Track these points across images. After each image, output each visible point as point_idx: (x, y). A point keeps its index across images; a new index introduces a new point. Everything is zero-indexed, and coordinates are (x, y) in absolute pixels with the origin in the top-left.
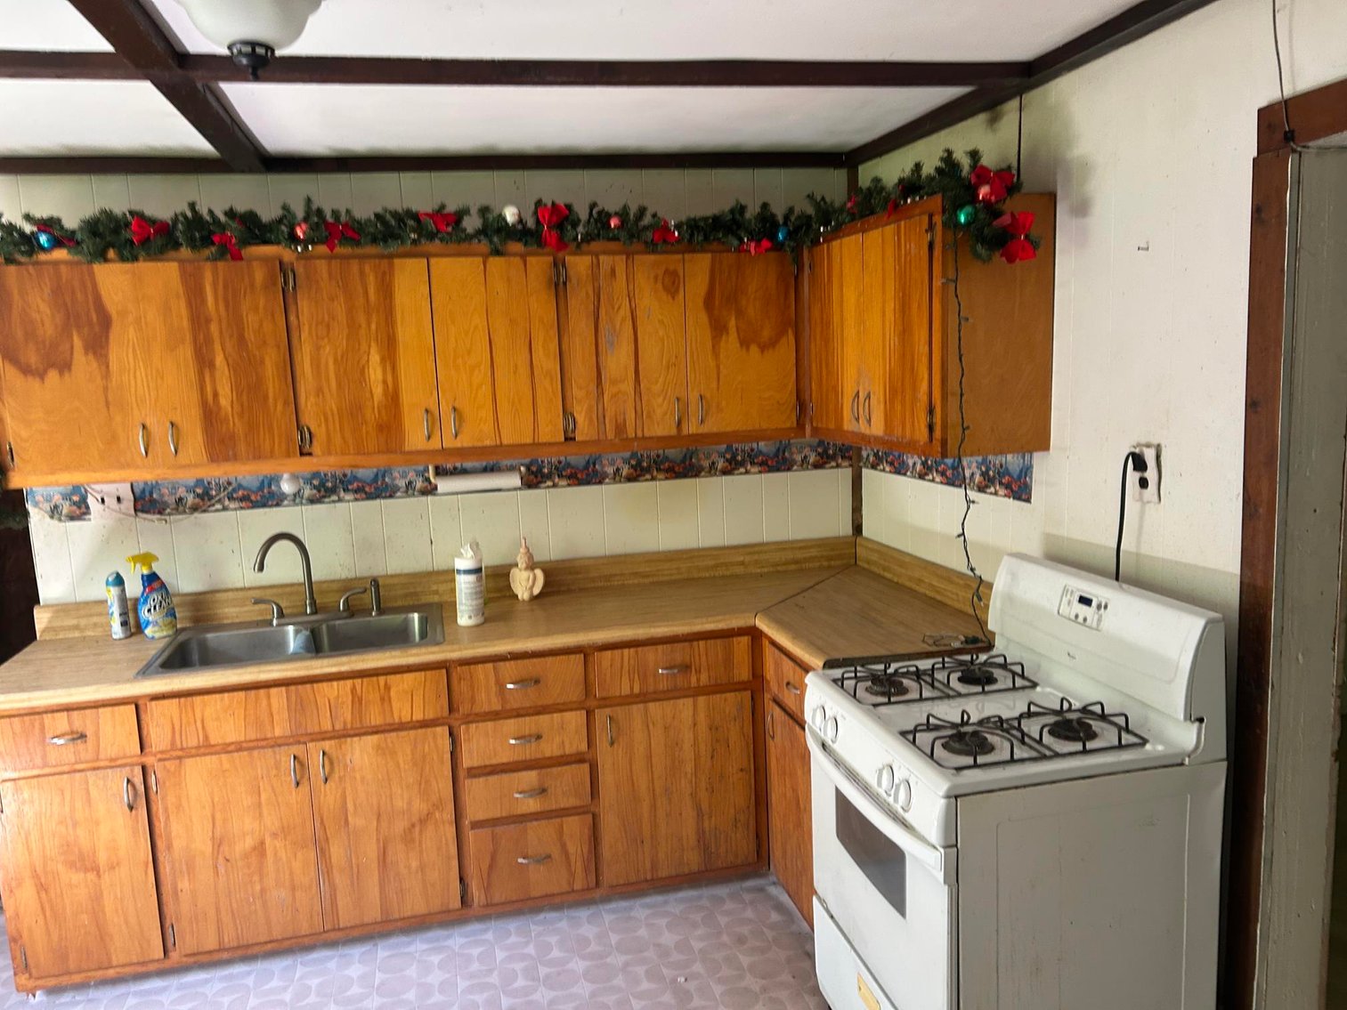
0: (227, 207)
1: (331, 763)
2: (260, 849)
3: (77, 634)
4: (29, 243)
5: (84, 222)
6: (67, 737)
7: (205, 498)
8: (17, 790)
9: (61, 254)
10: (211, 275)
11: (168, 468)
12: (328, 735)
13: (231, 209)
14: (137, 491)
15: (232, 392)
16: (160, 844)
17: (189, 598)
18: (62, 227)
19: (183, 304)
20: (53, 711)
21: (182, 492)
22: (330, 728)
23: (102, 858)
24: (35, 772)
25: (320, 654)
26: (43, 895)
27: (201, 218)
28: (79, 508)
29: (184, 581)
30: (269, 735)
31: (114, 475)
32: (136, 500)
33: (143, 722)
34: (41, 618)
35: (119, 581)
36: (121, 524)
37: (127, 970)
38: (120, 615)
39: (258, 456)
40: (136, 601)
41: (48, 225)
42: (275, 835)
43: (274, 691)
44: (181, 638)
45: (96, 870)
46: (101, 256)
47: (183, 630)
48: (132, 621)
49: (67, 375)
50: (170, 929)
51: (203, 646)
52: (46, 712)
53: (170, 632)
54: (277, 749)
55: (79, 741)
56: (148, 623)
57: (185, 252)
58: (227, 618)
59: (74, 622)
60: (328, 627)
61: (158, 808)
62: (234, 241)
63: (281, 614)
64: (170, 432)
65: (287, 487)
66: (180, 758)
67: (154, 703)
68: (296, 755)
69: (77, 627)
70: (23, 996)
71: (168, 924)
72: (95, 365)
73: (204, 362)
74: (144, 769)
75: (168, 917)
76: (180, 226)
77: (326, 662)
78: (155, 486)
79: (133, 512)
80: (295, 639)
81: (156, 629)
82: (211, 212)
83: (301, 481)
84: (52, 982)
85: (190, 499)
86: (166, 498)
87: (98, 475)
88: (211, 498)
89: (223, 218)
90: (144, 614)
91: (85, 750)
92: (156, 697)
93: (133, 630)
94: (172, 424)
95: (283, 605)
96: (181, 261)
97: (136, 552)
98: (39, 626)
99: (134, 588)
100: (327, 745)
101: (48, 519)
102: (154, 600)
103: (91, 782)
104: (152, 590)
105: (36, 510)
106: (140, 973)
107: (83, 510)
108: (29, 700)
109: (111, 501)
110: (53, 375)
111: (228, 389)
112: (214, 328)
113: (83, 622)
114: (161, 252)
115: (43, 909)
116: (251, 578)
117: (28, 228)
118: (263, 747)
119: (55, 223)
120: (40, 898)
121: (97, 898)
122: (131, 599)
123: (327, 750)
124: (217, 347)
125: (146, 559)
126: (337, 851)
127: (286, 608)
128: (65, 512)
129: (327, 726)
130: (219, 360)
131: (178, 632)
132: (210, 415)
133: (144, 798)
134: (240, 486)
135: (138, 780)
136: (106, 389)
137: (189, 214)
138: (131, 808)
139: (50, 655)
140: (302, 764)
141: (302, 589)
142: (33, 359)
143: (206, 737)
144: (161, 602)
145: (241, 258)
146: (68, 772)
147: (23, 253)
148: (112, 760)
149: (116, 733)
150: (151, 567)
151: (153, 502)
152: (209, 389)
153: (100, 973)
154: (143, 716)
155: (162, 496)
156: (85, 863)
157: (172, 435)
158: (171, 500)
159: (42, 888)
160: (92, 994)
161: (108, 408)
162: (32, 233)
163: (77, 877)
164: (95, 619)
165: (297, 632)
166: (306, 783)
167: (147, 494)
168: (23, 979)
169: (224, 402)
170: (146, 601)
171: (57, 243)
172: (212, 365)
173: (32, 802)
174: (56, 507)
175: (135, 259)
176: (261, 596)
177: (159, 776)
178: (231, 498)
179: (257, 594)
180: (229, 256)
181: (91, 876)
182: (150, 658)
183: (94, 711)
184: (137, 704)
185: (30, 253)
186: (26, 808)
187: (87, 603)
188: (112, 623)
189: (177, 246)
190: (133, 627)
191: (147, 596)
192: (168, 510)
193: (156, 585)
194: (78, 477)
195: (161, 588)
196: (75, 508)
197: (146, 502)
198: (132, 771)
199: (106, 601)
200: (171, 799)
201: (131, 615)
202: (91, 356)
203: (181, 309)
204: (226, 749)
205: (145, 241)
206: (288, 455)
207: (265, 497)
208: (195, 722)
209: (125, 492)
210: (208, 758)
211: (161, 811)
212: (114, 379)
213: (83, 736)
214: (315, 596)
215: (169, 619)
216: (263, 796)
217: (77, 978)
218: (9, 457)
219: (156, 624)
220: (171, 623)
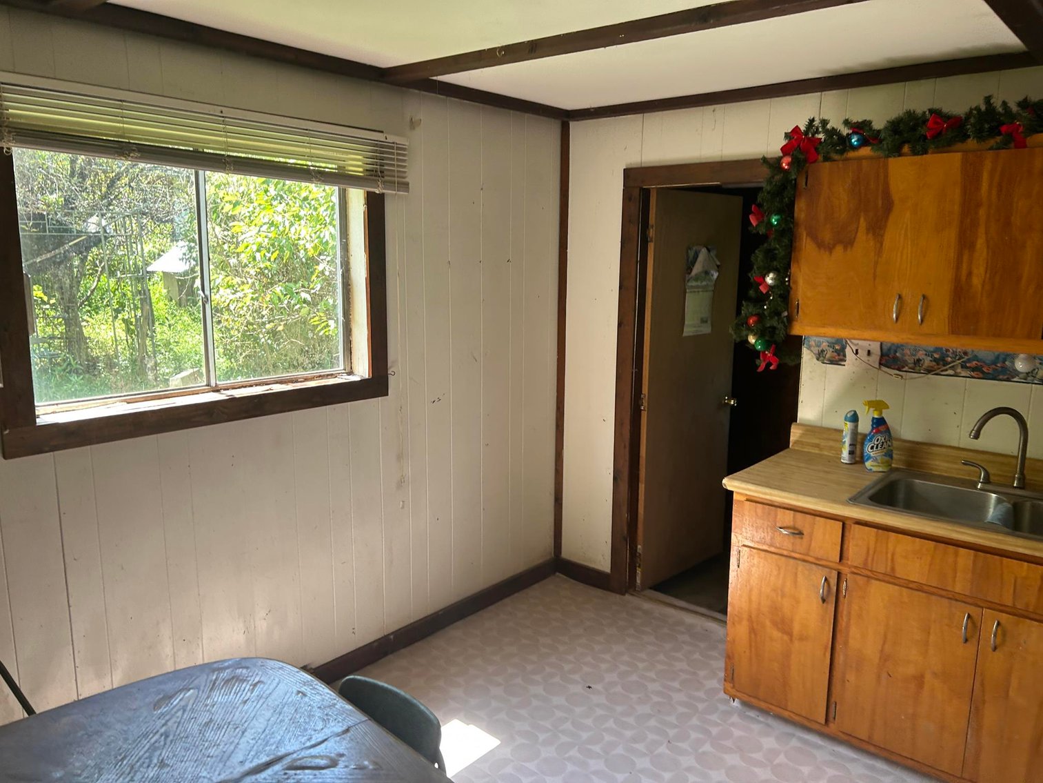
0: (1021, 98)
1: (1004, 634)
2: (919, 680)
3: (816, 451)
4: (844, 141)
5: (890, 122)
6: (790, 531)
7: (940, 363)
8: (751, 555)
9: (866, 151)
10: (991, 163)
11: (912, 334)
12: (1007, 609)
13: (1025, 100)
14: (885, 348)
15: (986, 272)
16: (839, 638)
17: (907, 444)
18: (871, 128)
19: (958, 191)
20: (784, 508)
21: (921, 355)
22: (1010, 604)
23: (796, 627)
24: (765, 547)
25: (1018, 533)
26: (753, 636)
27: (994, 109)
28: (839, 355)
29: (907, 429)
30: (949, 589)
31: (867, 334)
32: (882, 355)
33: (846, 538)
34: (795, 433)
35: (855, 418)
36: (867, 372)
37: (797, 718)
38: (850, 445)
39: (997, 334)
40: (865, 436)
41: (861, 128)
42: (935, 674)
43: (962, 551)
44: (894, 476)
45: (790, 634)
46: (897, 151)
47: (897, 469)
48: (858, 452)
49: (849, 250)
50: (834, 706)
51: (910, 489)
52: (780, 507)
53: (885, 470)
54: (954, 602)
55: (797, 536)
56: (869, 458)
57: (972, 143)
58: (936, 470)
59: (817, 441)
60: (1033, 506)
61: (844, 609)
62: (1021, 129)
63: (987, 481)
64: (921, 303)
65: (1020, 366)
66: (868, 577)
67: (857, 526)
68: (971, 614)
69: (817, 446)
70: (727, 697)
71: (833, 700)
72: (872, 243)
73: (965, 243)
74: (839, 574)
75: (834, 696)
76: (972, 120)
77: (1020, 542)
78: (898, 347)
79: (877, 366)
80: (994, 509)
81: (875, 464)
82: (1004, 103)
83: (1038, 361)
84: (746, 698)
85: (927, 362)
86: (907, 358)
87: (855, 333)
88: (946, 364)
89: (1014, 108)
90: (867, 449)
91: (800, 545)
92: (859, 523)
93: (857, 459)
94: (924, 297)
95: (991, 471)
96: (965, 152)
97: (874, 399)
98: (793, 438)
99: (865, 426)
100: (1004, 617)
101: (815, 360)
102: (878, 440)
103: (800, 569)
104: (878, 432)
105: (809, 351)
106: (805, 725)
107: (841, 357)
108: (771, 495)
109: (863, 353)
110: (839, 249)
111: (982, 270)
112: (982, 212)
113: (823, 443)
114: (949, 145)
115: (751, 646)
116: (967, 442)
117: (845, 131)
118: (942, 596)
119: (866, 125)
120: (750, 637)
121: (787, 655)
122: (861, 434)
123: (1003, 622)
124: (982, 230)
125: (878, 405)
126: (990, 716)
127: (994, 475)
128: (828, 356)
129: (1008, 601)
130: (981, 242)
131: (892, 470)
132: (960, 292)
133: (835, 597)
134: (976, 358)
135: (833, 582)
136: (876, 263)
137: (983, 108)
138: (824, 600)
139: (793, 463)
140: (974, 623)
141: (1014, 461)
142: (827, 236)
143: (893, 569)
144: (883, 443)
145: (1025, 146)
146: (786, 556)
147: (837, 152)
148: (817, 559)
149: (825, 539)
150: (881, 413)
151: (895, 359)
152: (965, 266)
153: (778, 710)
154: (847, 534)
155: (903, 355)
156: (784, 626)
157: (922, 307)
158: (910, 360)
159: (752, 631)
160: (770, 721)
161: (875, 279)
162: (848, 134)
163: (776, 634)
164: (831, 443)
165: (999, 501)
166: (974, 641)
167: (892, 352)
168: (729, 686)
169: (976, 281)
170: (871, 440)
171: (864, 142)
172: (972, 247)
173: (758, 567)
174: (823, 351)
175: (925, 152)
176: (973, 459)
177: (849, 584)
178: (964, 367)
179: (970, 456)
180: (1012, 145)
181: (786, 638)
182: (864, 487)
183: (813, 517)
184: (844, 522)
185: (842, 152)
186: (754, 569)
187: (828, 429)
188: (843, 449)
189: (965, 137)
190: (858, 458)
191: (873, 436)
192: (906, 369)
193: (882, 428)
194: (842, 333)
195: (885, 432)
196: (835, 354)
197: (890, 359)
198: (831, 573)
199: (842, 431)
200: (855, 607)
201: (858, 447)
202: (870, 235)
203: (956, 194)
204: (908, 585)
205: (937, 136)
206: (1029, 337)
207: (998, 370)
208: (887, 553)
209: (875, 347)
210: (890, 586)
211: (845, 613)
212: (884, 256)
213: (801, 533)
214: (1025, 472)
215: (887, 458)
216: (932, 638)
217: (763, 705)
218: (796, 310)
219: (875, 460)
220: (887, 462)
